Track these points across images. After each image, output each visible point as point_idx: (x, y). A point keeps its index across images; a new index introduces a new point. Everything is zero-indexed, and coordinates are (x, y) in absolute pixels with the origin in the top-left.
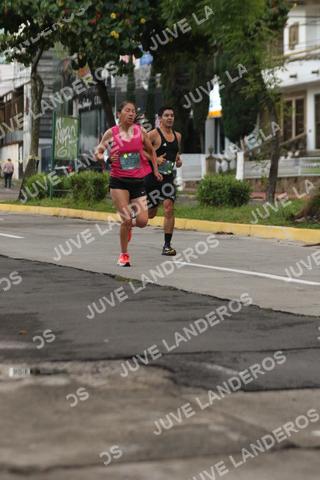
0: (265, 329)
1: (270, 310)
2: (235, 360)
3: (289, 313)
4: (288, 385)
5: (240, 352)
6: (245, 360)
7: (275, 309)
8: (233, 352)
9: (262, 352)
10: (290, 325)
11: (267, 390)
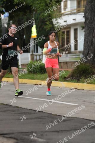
1: (56, 115)
2: (42, 135)
5: (44, 132)
6: (46, 135)
7: (58, 115)
8: (41, 132)
9: (53, 132)
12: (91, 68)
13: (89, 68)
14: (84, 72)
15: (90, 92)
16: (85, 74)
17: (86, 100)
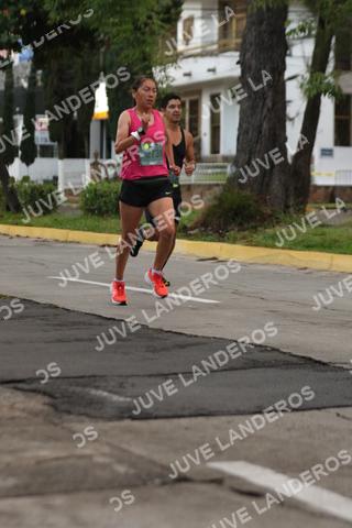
0: (155, 351)
1: (160, 331)
2: (121, 385)
3: (181, 334)
4: (179, 413)
5: (128, 377)
6: (133, 385)
7: (166, 329)
8: (121, 376)
9: (150, 376)
10: (182, 347)
11: (156, 418)
12: (256, 202)
13: (251, 202)
14: (236, 214)
15: (252, 267)
16: (239, 220)
17: (241, 289)
